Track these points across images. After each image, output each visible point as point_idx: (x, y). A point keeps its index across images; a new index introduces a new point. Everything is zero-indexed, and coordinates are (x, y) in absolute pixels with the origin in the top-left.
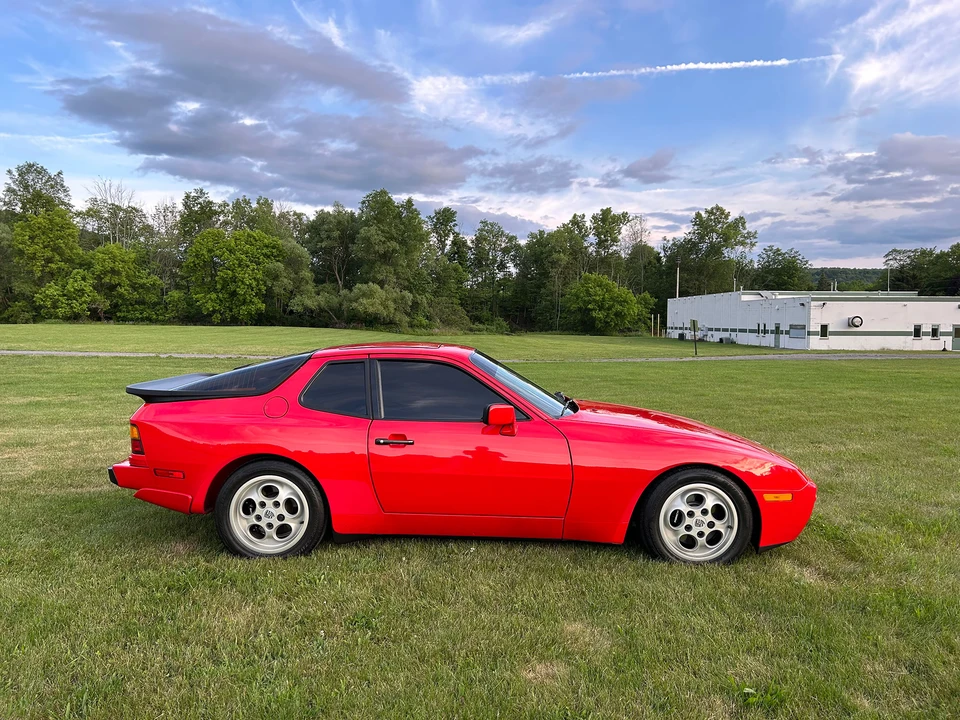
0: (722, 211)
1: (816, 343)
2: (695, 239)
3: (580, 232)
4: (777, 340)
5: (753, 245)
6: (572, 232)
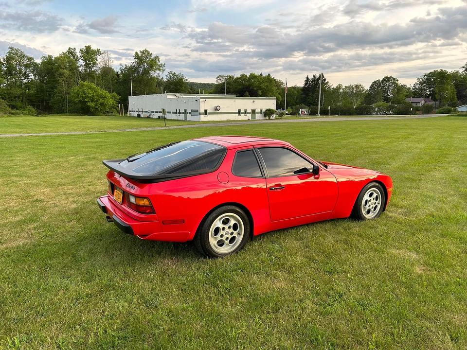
0: (149, 53)
1: (203, 118)
2: (136, 65)
4: (186, 117)
5: (164, 70)
6: (69, 57)
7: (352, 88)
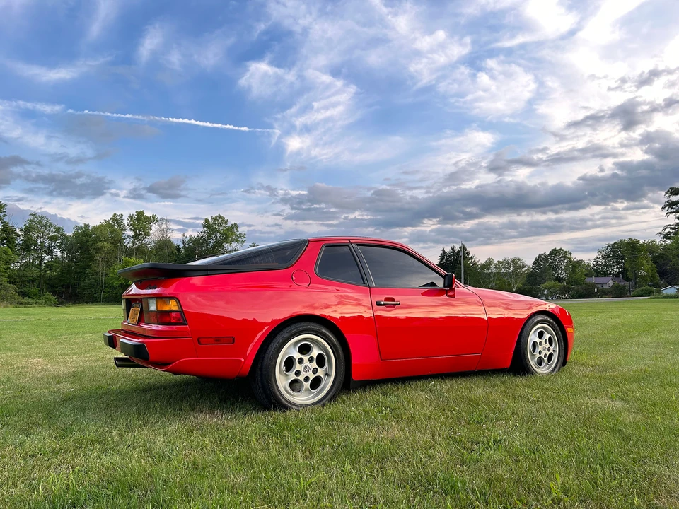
0: (223, 219)
2: (205, 236)
3: (119, 226)
5: (243, 242)
6: (113, 227)
7: (508, 263)
